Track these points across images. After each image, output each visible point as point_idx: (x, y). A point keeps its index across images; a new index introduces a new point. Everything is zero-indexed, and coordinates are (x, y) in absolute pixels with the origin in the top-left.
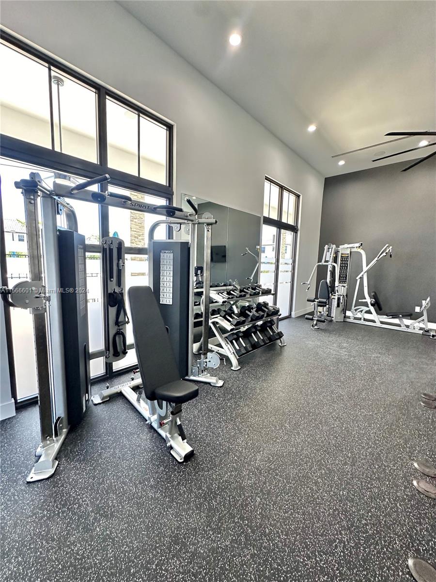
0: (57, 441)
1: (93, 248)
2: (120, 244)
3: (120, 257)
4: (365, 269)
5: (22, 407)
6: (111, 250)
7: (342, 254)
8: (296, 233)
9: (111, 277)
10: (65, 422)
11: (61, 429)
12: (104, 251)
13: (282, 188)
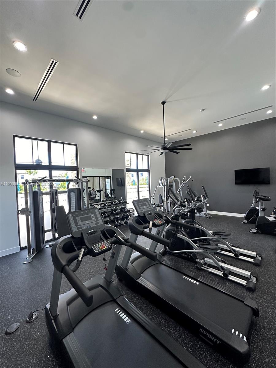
0: (33, 255)
1: (46, 194)
2: (56, 191)
3: (56, 195)
4: (180, 187)
5: (22, 249)
6: (53, 193)
7: (169, 181)
8: (149, 172)
9: (53, 202)
10: (35, 250)
11: (34, 252)
12: (50, 194)
13: (137, 154)
